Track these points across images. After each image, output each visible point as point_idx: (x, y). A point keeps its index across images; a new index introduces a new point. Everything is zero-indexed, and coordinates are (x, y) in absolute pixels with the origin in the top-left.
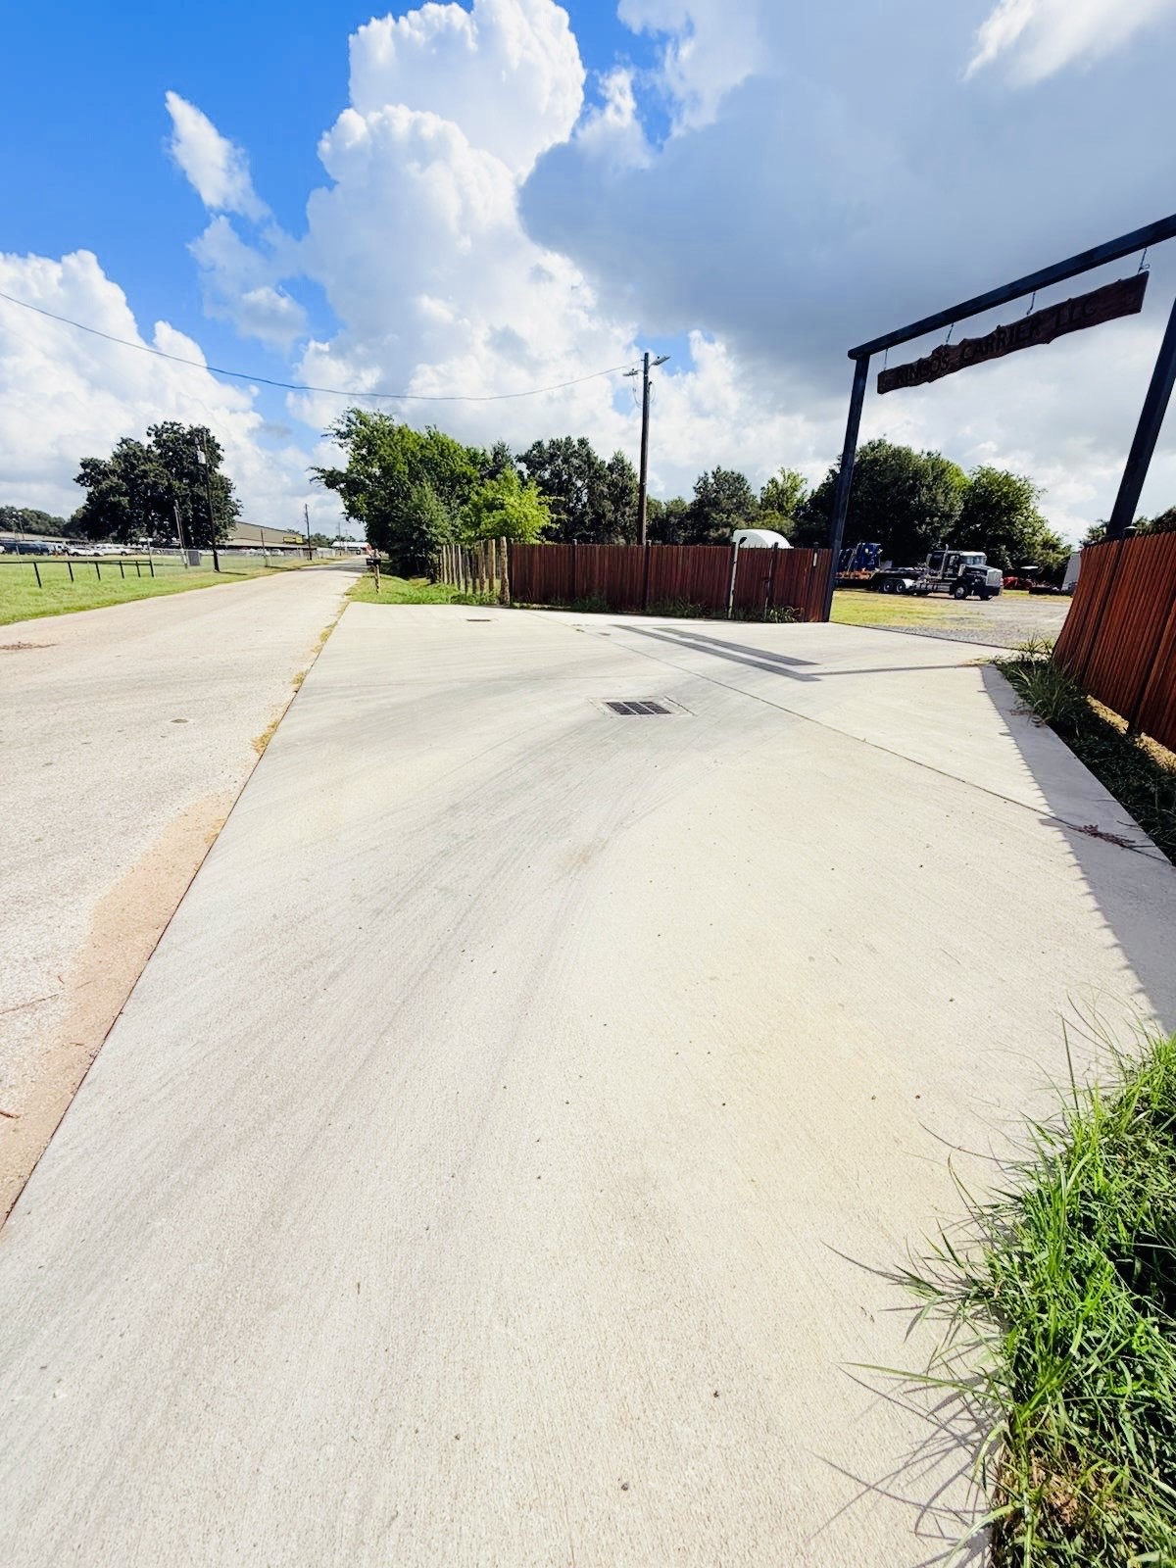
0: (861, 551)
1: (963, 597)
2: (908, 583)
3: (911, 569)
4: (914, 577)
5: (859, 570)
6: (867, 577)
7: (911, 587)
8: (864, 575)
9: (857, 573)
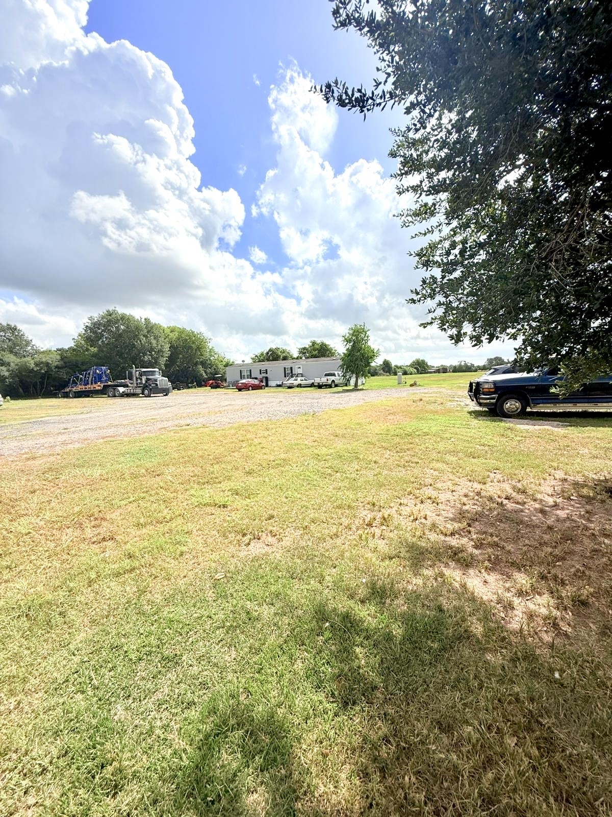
0: (95, 373)
1: (149, 396)
2: (121, 389)
3: (123, 381)
4: (126, 386)
5: (96, 383)
6: (99, 388)
7: (123, 392)
8: (98, 386)
9: (95, 386)
